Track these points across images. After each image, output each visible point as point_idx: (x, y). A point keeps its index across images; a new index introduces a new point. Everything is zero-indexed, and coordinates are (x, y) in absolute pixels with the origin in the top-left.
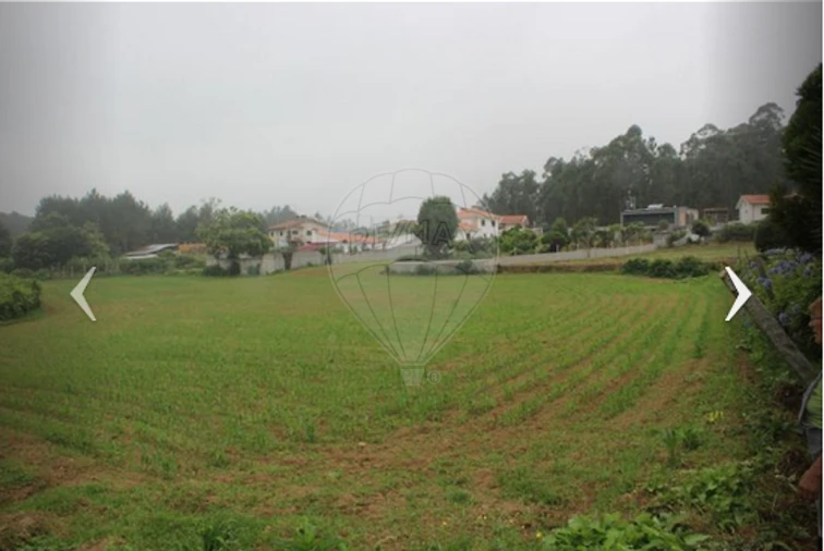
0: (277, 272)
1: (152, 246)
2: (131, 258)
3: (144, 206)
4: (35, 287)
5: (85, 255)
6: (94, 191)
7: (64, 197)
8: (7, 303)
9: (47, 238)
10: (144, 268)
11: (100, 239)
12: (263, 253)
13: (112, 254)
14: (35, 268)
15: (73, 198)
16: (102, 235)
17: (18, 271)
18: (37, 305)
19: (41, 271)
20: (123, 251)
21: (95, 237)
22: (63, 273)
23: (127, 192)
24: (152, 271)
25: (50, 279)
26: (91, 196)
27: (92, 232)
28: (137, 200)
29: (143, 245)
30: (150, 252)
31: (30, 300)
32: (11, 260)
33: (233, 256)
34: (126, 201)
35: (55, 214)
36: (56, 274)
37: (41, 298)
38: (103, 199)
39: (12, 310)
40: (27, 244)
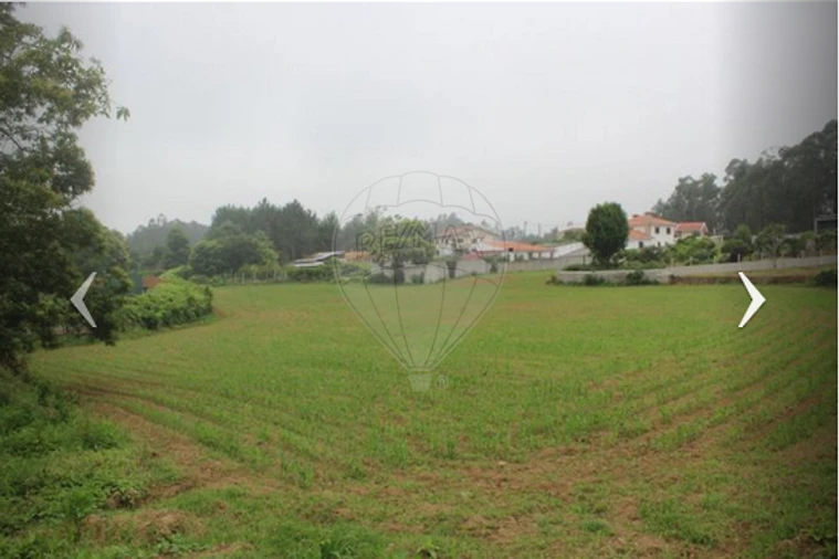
1: (319, 254)
2: (298, 265)
3: (312, 215)
4: (207, 292)
5: (255, 262)
6: (265, 200)
7: (238, 206)
8: (182, 308)
9: (221, 246)
10: (310, 275)
11: (270, 248)
13: (281, 261)
14: (210, 275)
15: (245, 207)
16: (271, 243)
17: (194, 277)
18: (209, 310)
19: (216, 277)
20: (291, 259)
21: (265, 245)
22: (236, 278)
23: (295, 201)
24: (319, 278)
25: (223, 285)
26: (262, 206)
27: (263, 240)
28: (305, 209)
29: (310, 253)
30: (315, 261)
31: (204, 306)
32: (189, 267)
34: (294, 210)
35: (229, 223)
36: (229, 280)
37: (213, 303)
38: (273, 207)
39: (186, 314)
40: (202, 251)
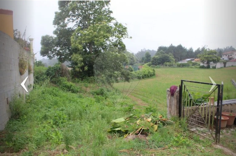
0: (221, 68)
1: (187, 59)
2: (180, 63)
3: (185, 48)
4: (154, 70)
5: (168, 62)
6: (172, 44)
7: (164, 46)
8: (147, 74)
9: (159, 57)
10: (183, 66)
11: (173, 57)
12: (217, 62)
13: (176, 61)
14: (156, 65)
15: (166, 46)
16: (173, 56)
17: (152, 66)
18: (154, 75)
19: (157, 66)
20: (179, 61)
21: (171, 57)
22: (163, 66)
23: (180, 44)
24: (186, 66)
25: (159, 68)
26: (171, 46)
27: (171, 55)
28: (183, 46)
29: (185, 59)
30: (185, 61)
31: (152, 74)
32: (151, 63)
33: (208, 63)
34: (180, 47)
35: (162, 51)
36: (161, 67)
37: (155, 73)
38: (174, 46)
39: (148, 76)
40: (154, 59)
